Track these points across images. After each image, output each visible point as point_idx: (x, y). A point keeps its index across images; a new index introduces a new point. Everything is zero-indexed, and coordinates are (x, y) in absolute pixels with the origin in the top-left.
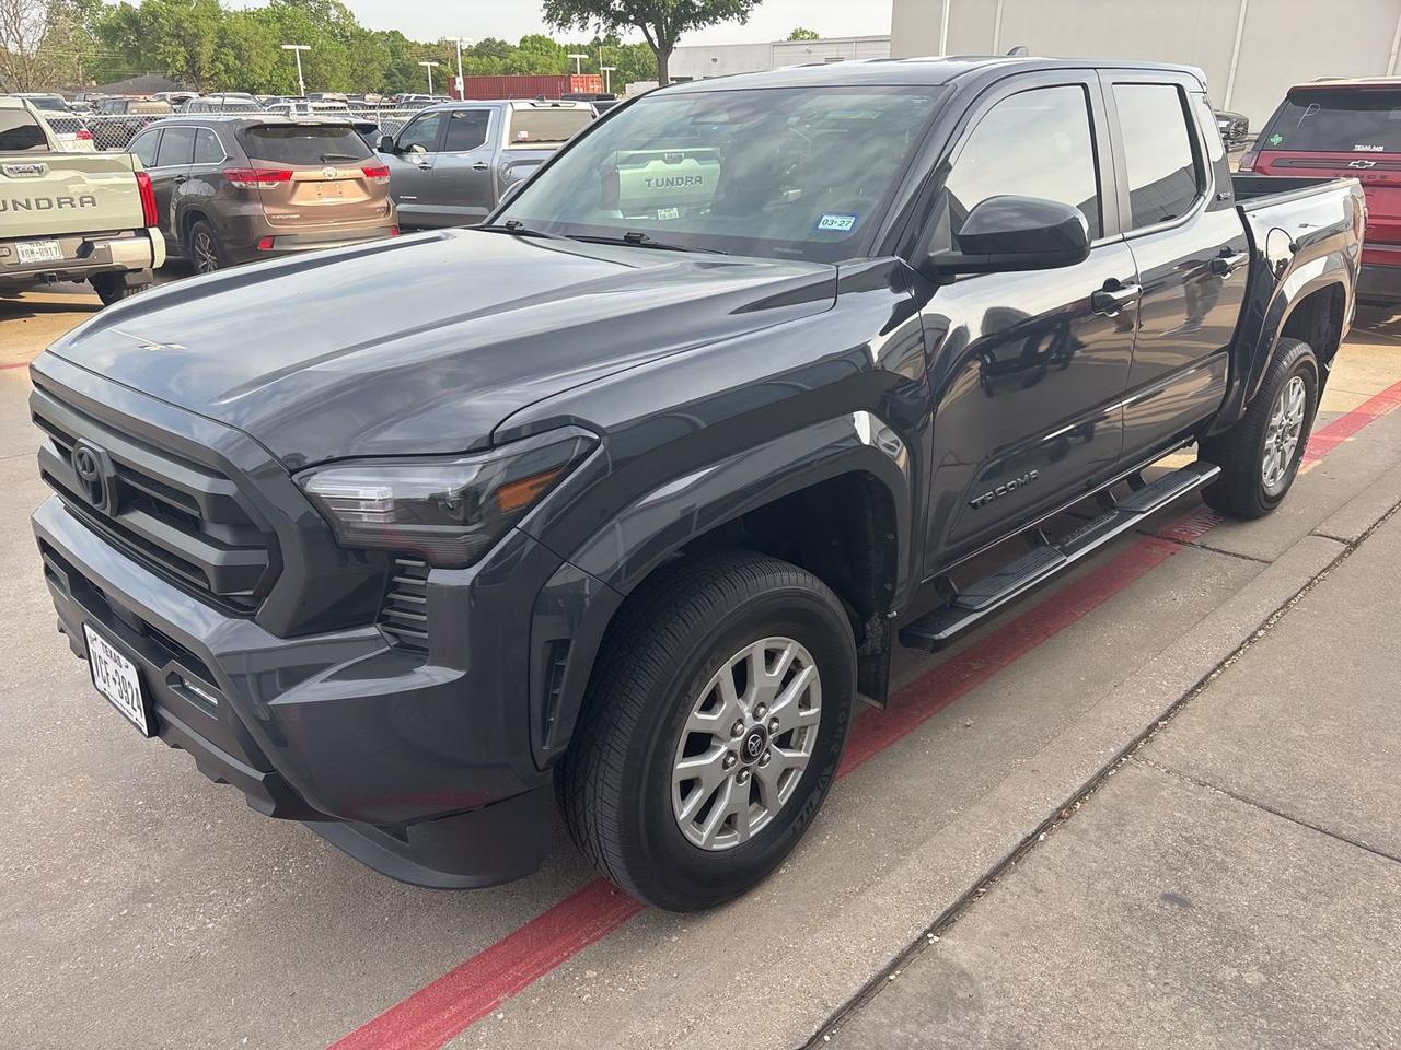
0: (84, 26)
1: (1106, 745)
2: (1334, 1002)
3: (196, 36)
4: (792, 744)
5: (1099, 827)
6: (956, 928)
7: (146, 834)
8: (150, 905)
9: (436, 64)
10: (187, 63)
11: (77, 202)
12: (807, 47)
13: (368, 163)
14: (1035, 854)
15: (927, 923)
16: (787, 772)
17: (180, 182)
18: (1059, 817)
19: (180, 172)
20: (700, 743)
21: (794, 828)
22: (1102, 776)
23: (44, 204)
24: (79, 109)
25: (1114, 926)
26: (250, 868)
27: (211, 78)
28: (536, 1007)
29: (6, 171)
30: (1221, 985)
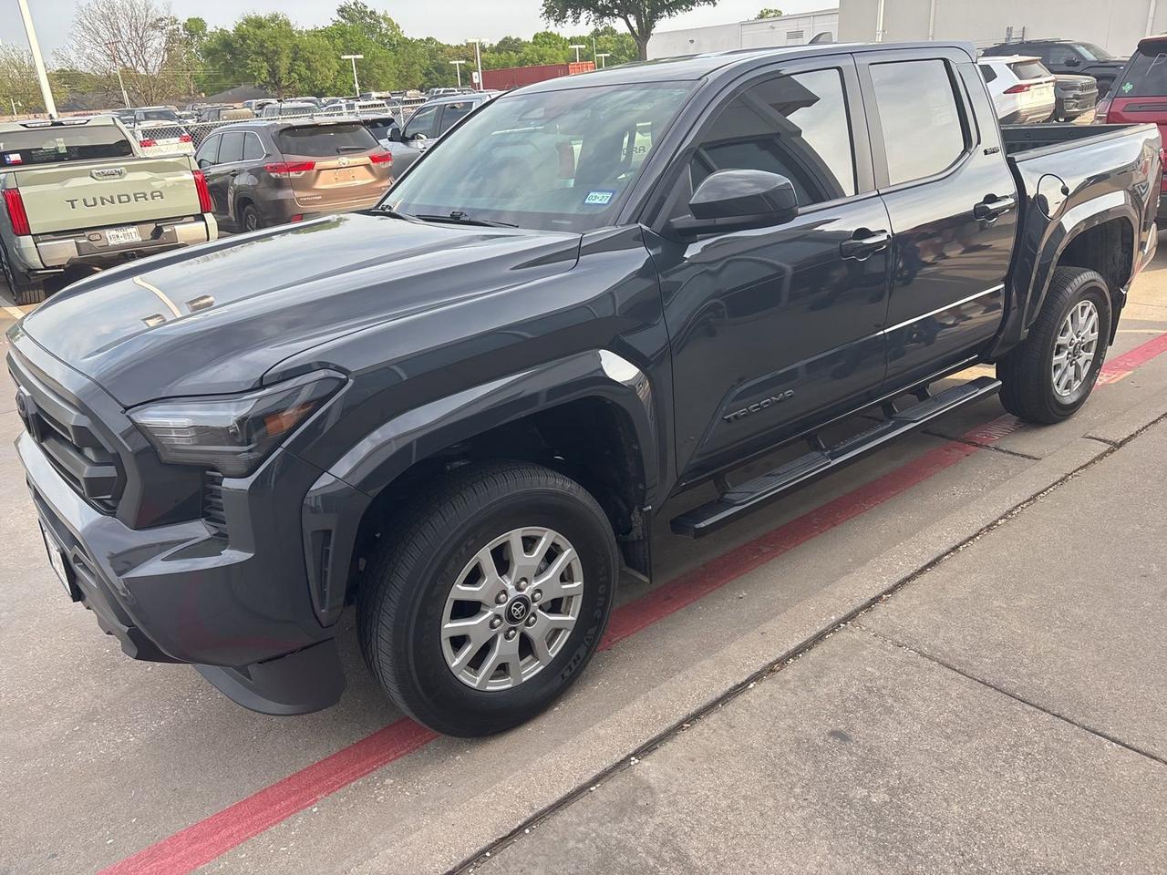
0: (194, 50)
1: (830, 613)
2: (939, 820)
3: (276, 52)
4: (562, 610)
5: (800, 679)
6: (656, 754)
7: (105, 674)
8: (95, 724)
9: (464, 62)
10: (270, 76)
11: (149, 196)
12: (770, 24)
13: (375, 151)
14: (740, 699)
15: (632, 748)
16: (557, 632)
17: (234, 176)
18: (770, 670)
19: (234, 168)
20: (467, 609)
21: (562, 675)
22: (820, 637)
23: (124, 199)
24: (187, 117)
25: (782, 754)
26: (170, 700)
27: (288, 87)
28: (342, 805)
29: (95, 176)
30: (850, 803)
